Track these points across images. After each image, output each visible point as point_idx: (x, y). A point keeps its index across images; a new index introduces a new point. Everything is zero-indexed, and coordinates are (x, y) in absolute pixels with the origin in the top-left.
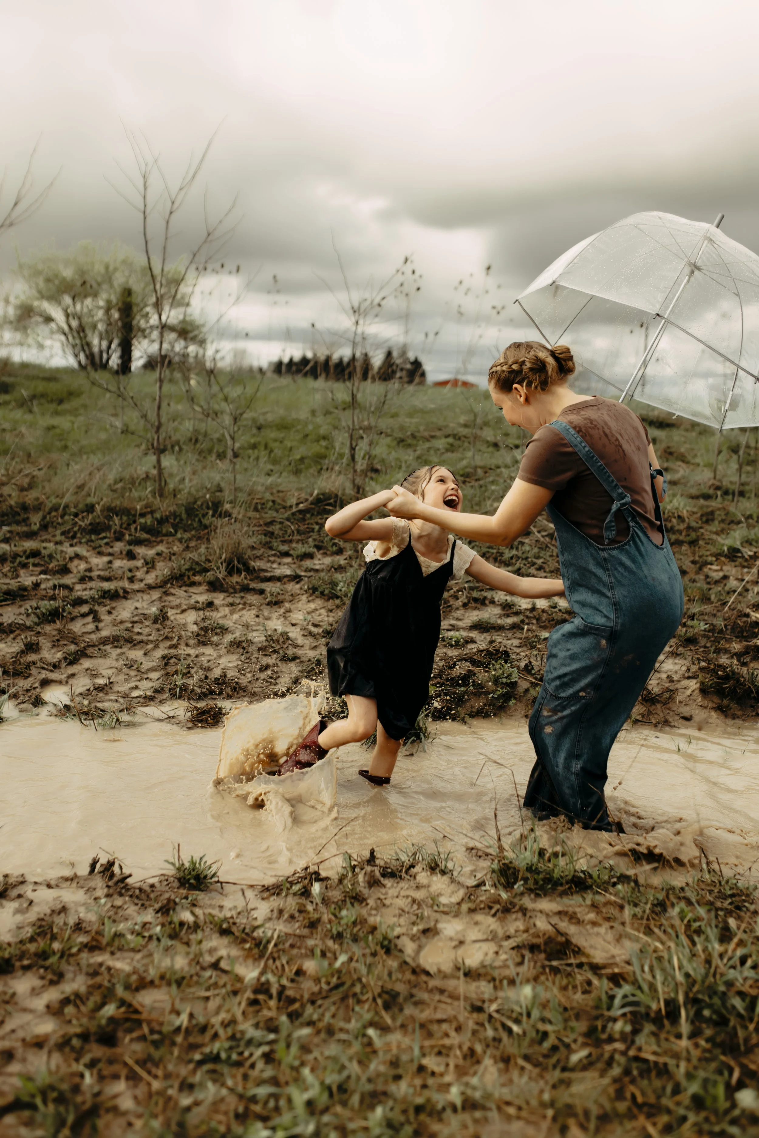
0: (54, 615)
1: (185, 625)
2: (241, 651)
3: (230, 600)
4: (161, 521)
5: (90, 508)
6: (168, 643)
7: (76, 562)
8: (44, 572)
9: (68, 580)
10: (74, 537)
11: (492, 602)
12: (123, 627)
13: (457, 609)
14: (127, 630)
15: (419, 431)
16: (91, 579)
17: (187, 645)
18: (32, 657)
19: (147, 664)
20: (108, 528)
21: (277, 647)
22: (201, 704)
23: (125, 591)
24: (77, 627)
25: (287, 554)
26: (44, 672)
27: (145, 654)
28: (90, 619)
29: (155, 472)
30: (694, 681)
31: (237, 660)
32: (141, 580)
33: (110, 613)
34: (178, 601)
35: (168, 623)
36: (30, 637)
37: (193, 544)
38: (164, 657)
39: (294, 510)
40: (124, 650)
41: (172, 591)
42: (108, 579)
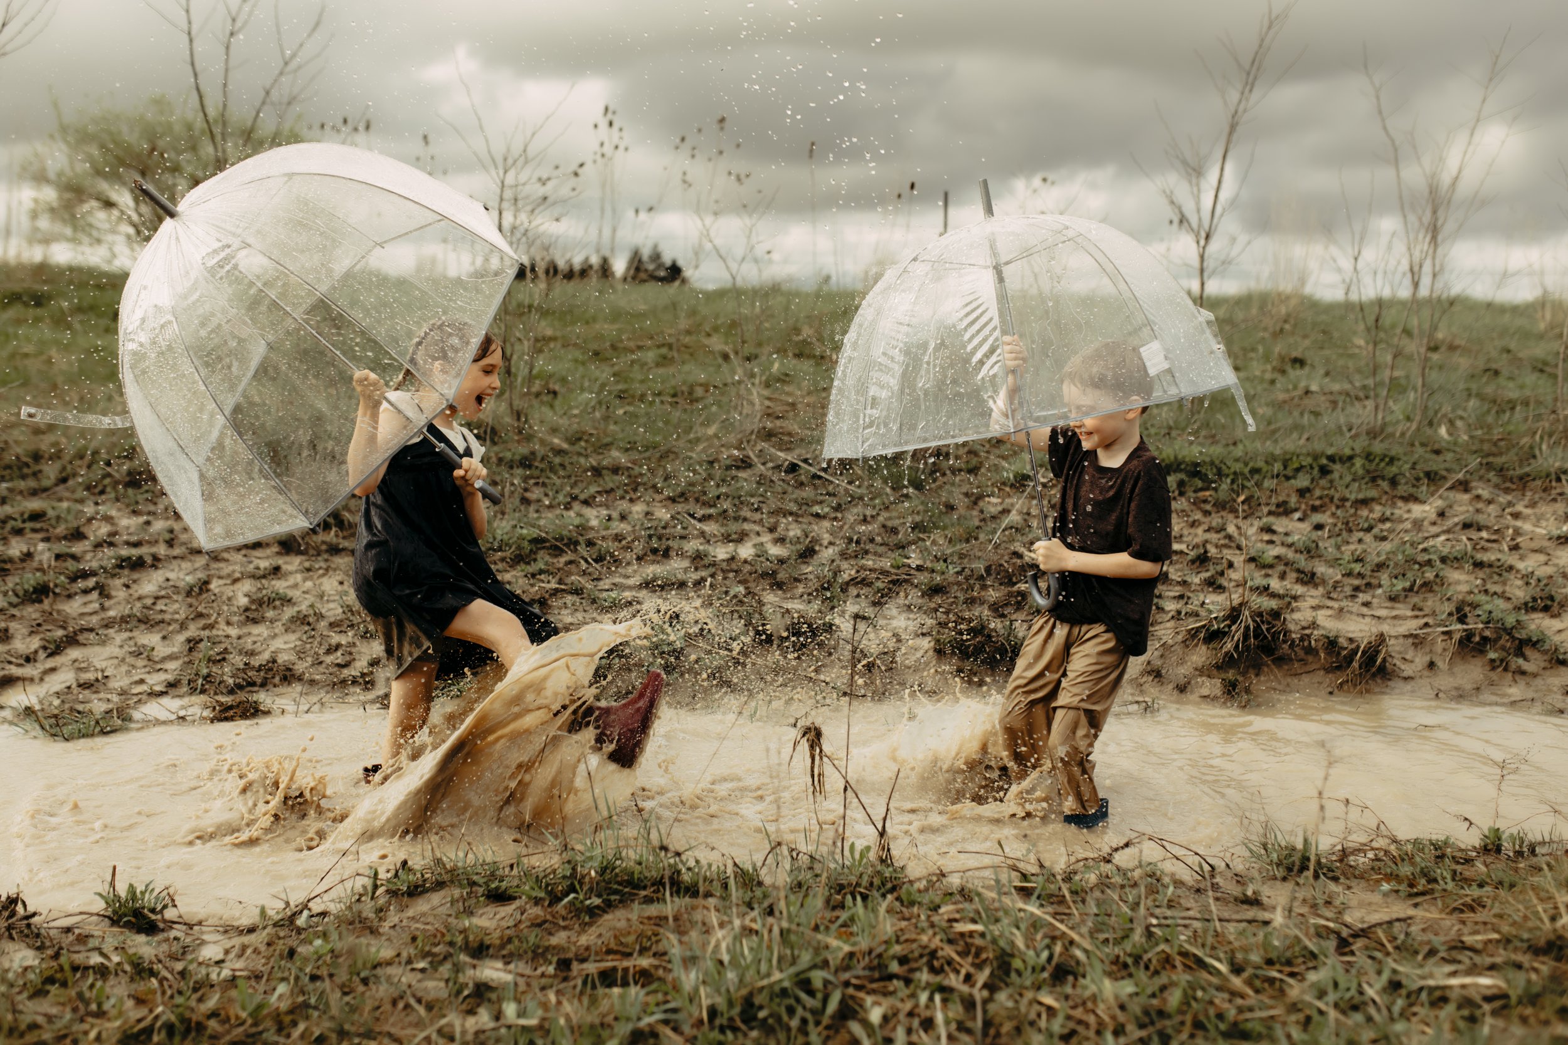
0: (41, 592)
1: (231, 598)
2: (305, 628)
3: (308, 564)
5: (128, 455)
6: (201, 623)
7: (95, 524)
8: (45, 539)
9: (78, 548)
10: (101, 493)
11: (679, 553)
12: (140, 604)
13: (627, 564)
14: (145, 607)
15: (622, 341)
16: (111, 545)
17: (228, 623)
19: (162, 650)
21: (356, 620)
22: (228, 699)
23: (156, 558)
24: (73, 607)
26: (10, 666)
27: (164, 638)
28: (95, 595)
30: (929, 639)
31: (297, 639)
33: (126, 586)
34: (231, 568)
35: (207, 596)
38: (189, 641)
40: (135, 633)
41: (226, 555)
42: (136, 544)
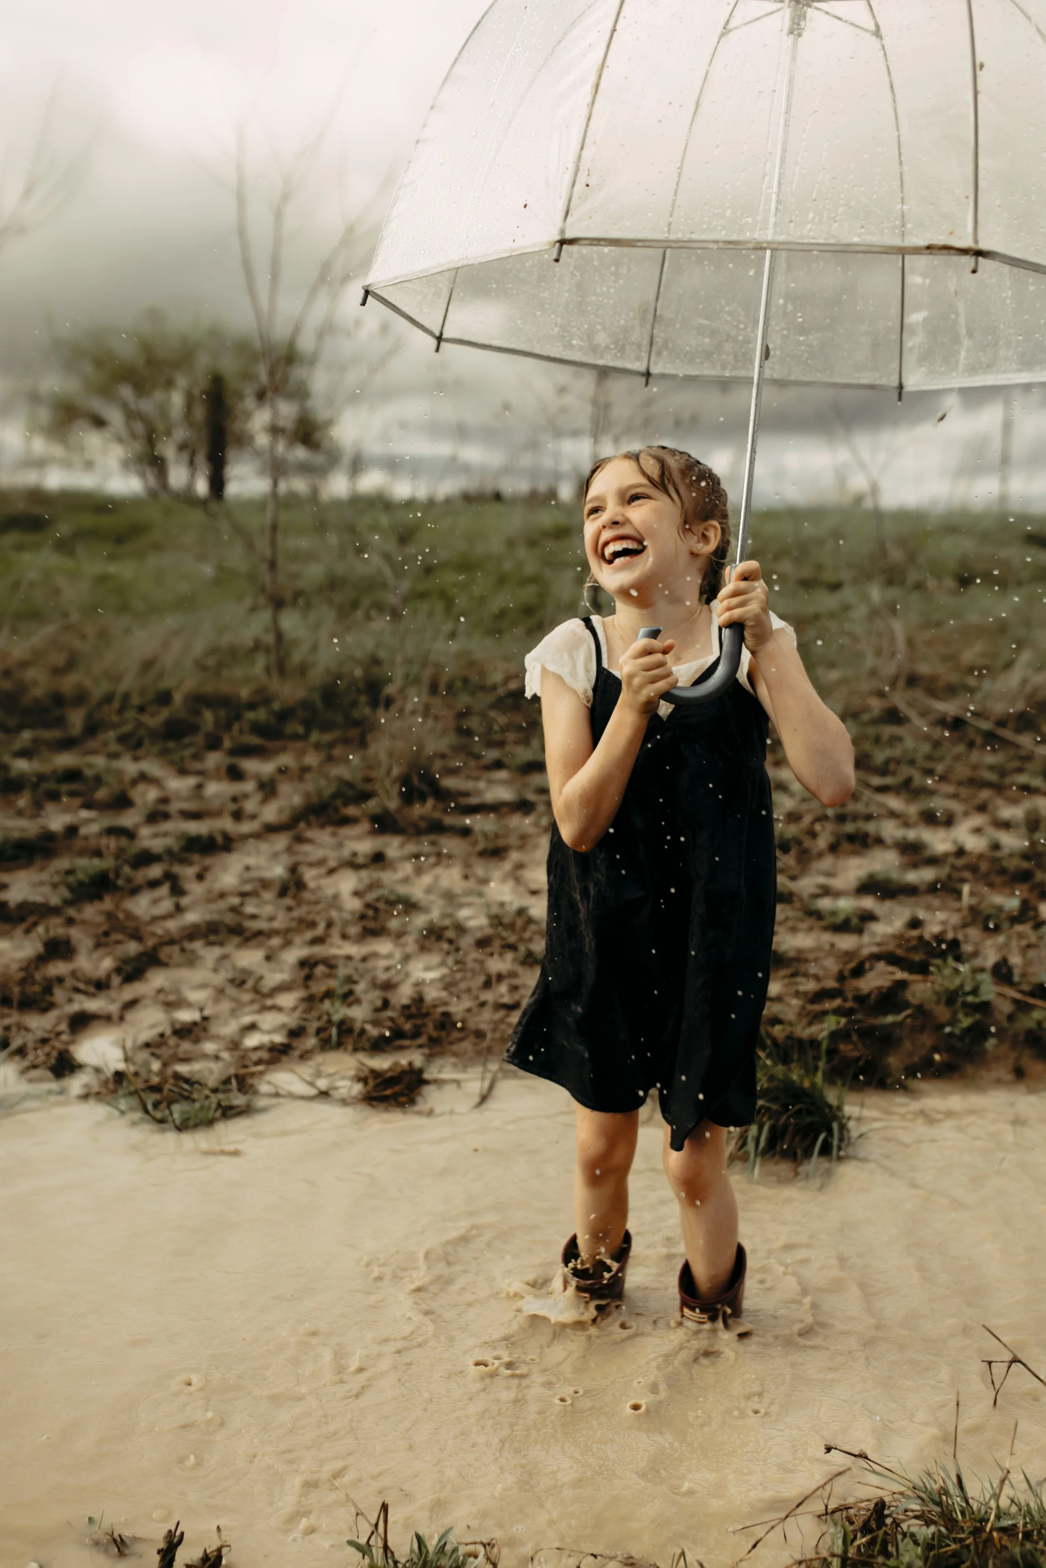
0: (100, 886)
1: (336, 897)
2: (445, 946)
3: (411, 848)
4: (285, 715)
5: (165, 698)
6: (309, 935)
7: (141, 787)
8: (88, 806)
9: (128, 819)
10: (139, 745)
11: (879, 841)
12: (223, 904)
13: (820, 855)
14: (234, 910)
16: (166, 816)
17: (344, 937)
18: (57, 968)
19: (274, 977)
20: (194, 729)
21: (512, 939)
22: (382, 1063)
23: (227, 837)
24: (142, 907)
25: (498, 765)
26: (78, 997)
27: (268, 958)
28: (165, 890)
29: (270, 639)
31: (443, 964)
32: (253, 817)
33: (200, 877)
34: (322, 853)
35: (307, 895)
36: (55, 928)
37: (337, 752)
38: (302, 963)
39: (501, 691)
40: (228, 949)
41: (310, 834)
42: (195, 816)
